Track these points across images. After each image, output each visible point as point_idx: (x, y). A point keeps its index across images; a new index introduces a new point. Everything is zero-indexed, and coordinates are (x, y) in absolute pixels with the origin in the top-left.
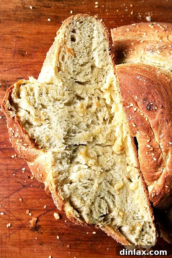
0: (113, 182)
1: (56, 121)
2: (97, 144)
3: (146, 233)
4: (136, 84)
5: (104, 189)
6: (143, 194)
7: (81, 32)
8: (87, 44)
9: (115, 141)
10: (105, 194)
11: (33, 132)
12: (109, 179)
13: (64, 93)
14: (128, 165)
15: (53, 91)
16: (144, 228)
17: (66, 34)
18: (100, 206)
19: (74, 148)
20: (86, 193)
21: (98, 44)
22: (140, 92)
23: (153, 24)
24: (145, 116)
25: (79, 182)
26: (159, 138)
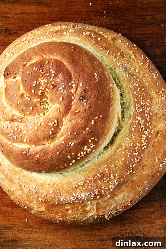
4: (90, 77)
22: (87, 84)
24: (74, 101)
26: (67, 123)
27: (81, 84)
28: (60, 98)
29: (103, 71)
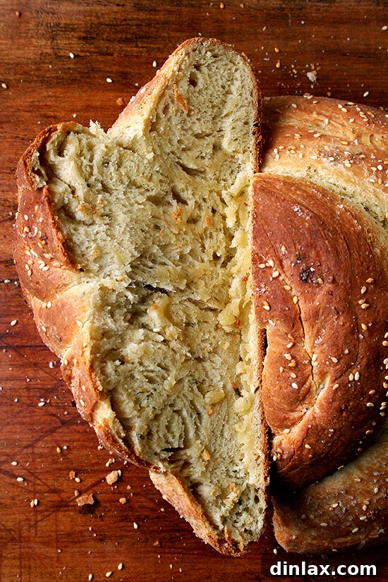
0: (205, 386)
1: (124, 226)
2: (190, 300)
3: (246, 509)
4: (289, 222)
5: (184, 395)
6: (259, 426)
7: (210, 72)
8: (217, 100)
9: (226, 304)
10: (184, 405)
11: (72, 231)
12: (199, 378)
13: (151, 176)
14: (241, 359)
15: (133, 164)
16: (244, 499)
17: (183, 67)
18: (168, 428)
19: (145, 292)
20: (148, 392)
21: (236, 106)
22: (293, 240)
23: (346, 105)
24: (294, 292)
25: (138, 365)
26: (314, 343)
27: (283, 249)
28: (264, 307)
29: (305, 192)
